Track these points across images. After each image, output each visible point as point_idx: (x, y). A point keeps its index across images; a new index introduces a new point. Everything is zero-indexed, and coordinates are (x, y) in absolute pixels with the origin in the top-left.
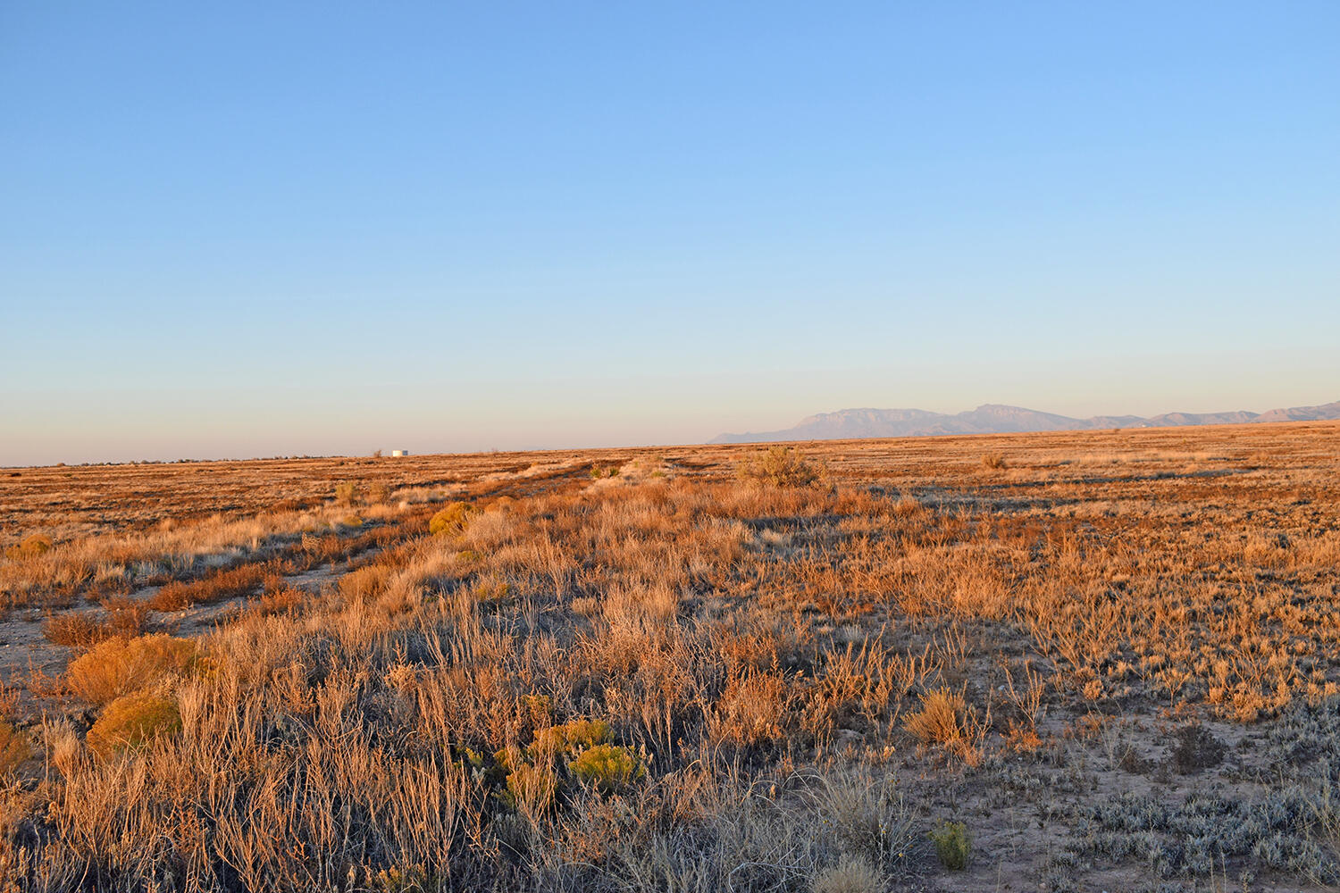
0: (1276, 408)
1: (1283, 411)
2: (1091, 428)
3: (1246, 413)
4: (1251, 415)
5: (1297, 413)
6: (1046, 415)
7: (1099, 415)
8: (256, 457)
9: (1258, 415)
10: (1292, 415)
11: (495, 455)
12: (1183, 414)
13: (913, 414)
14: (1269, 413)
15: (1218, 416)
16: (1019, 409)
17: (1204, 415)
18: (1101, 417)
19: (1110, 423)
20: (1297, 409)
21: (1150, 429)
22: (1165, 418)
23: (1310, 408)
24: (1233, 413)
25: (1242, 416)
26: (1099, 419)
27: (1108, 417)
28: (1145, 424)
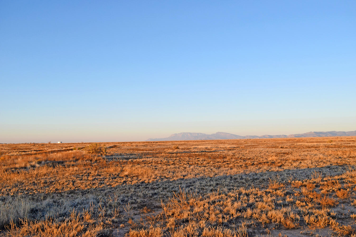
0: (291, 134)
1: (293, 135)
2: (245, 138)
3: (284, 135)
4: (285, 136)
5: (296, 135)
6: (234, 135)
7: (247, 135)
8: (20, 143)
9: (287, 136)
10: (295, 136)
11: (82, 143)
12: (268, 135)
13: (200, 134)
14: (290, 135)
15: (277, 136)
16: (227, 133)
17: (274, 136)
18: (248, 136)
19: (250, 137)
20: (297, 134)
21: (260, 139)
22: (264, 136)
23: (300, 134)
24: (281, 135)
25: (283, 136)
26: (247, 136)
27: (249, 136)
28: (258, 138)
